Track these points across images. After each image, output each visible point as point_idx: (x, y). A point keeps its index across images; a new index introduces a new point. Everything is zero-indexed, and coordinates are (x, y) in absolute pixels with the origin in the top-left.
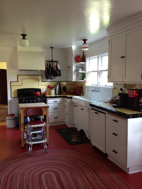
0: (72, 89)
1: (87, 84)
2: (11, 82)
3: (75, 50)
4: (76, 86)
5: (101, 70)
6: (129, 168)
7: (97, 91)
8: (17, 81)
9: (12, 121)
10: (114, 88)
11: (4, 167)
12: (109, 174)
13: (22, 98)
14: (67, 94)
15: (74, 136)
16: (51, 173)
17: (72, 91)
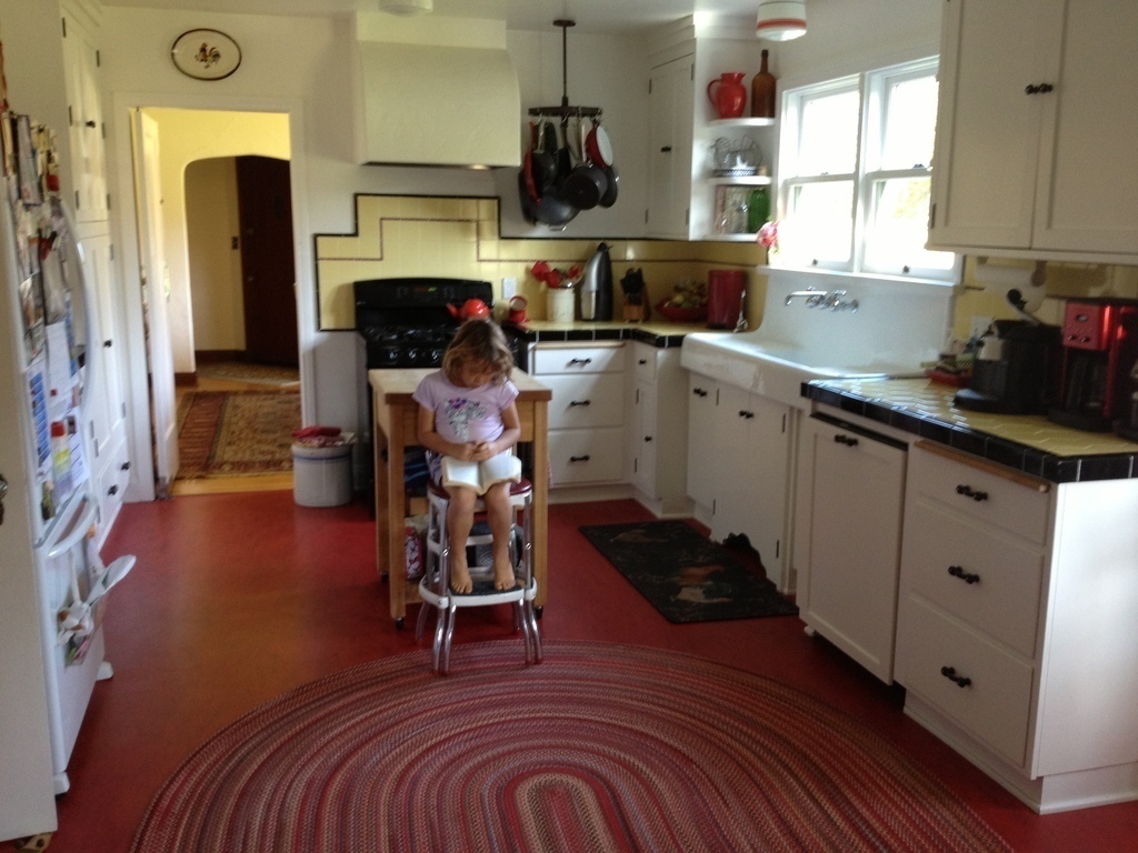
0: (681, 285)
1: (778, 260)
2: (316, 237)
3: (714, 41)
4: (711, 273)
5: (875, 169)
6: (1040, 779)
7: (843, 305)
8: (350, 230)
9: (324, 466)
10: (963, 288)
11: (297, 734)
12: (914, 809)
13: (381, 338)
14: (647, 319)
15: (693, 570)
16: (572, 781)
17: (678, 298)
